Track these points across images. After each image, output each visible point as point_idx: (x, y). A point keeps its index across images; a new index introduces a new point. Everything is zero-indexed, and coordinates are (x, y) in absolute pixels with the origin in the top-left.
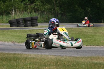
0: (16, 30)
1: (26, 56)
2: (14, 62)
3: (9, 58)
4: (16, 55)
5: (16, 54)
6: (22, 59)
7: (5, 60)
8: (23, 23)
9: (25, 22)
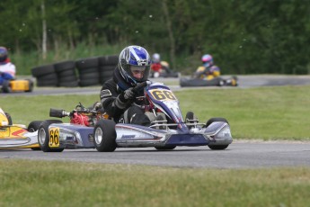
0: (57, 95)
1: (91, 168)
2: (58, 186)
3: (42, 175)
4: (61, 167)
5: (61, 163)
6: (80, 178)
7: (32, 181)
8: (74, 74)
9: (80, 73)
